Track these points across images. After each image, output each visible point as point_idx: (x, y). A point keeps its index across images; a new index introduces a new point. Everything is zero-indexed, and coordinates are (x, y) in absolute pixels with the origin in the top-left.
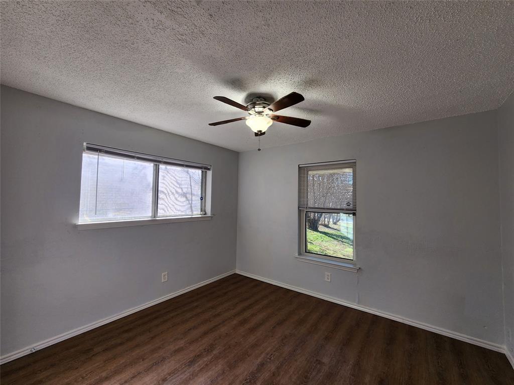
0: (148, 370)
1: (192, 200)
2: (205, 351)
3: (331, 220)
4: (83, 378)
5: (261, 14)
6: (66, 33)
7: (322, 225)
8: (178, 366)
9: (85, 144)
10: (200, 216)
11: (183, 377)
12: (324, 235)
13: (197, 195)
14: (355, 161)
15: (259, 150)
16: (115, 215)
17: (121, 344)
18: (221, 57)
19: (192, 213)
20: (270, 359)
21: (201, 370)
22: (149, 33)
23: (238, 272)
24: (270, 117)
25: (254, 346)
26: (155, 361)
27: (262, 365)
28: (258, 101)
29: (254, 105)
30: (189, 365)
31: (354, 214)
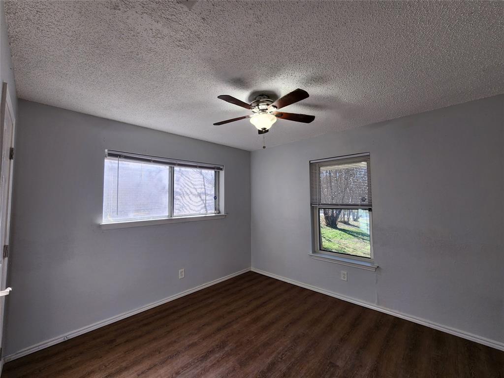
0: (163, 362)
1: (206, 200)
2: (217, 347)
3: (351, 217)
4: (106, 366)
5: (251, 12)
6: (80, 51)
7: (342, 222)
8: (190, 360)
9: (106, 151)
10: (214, 215)
11: (196, 371)
12: (343, 232)
13: (211, 195)
14: (369, 154)
15: (264, 147)
16: (135, 216)
17: (140, 336)
18: (219, 58)
19: (207, 212)
20: (281, 359)
21: (213, 366)
22: (150, 42)
23: (253, 269)
24: (273, 114)
25: (266, 345)
26: (170, 355)
27: (273, 364)
28: (261, 99)
29: (258, 103)
30: (201, 360)
31: (370, 210)
